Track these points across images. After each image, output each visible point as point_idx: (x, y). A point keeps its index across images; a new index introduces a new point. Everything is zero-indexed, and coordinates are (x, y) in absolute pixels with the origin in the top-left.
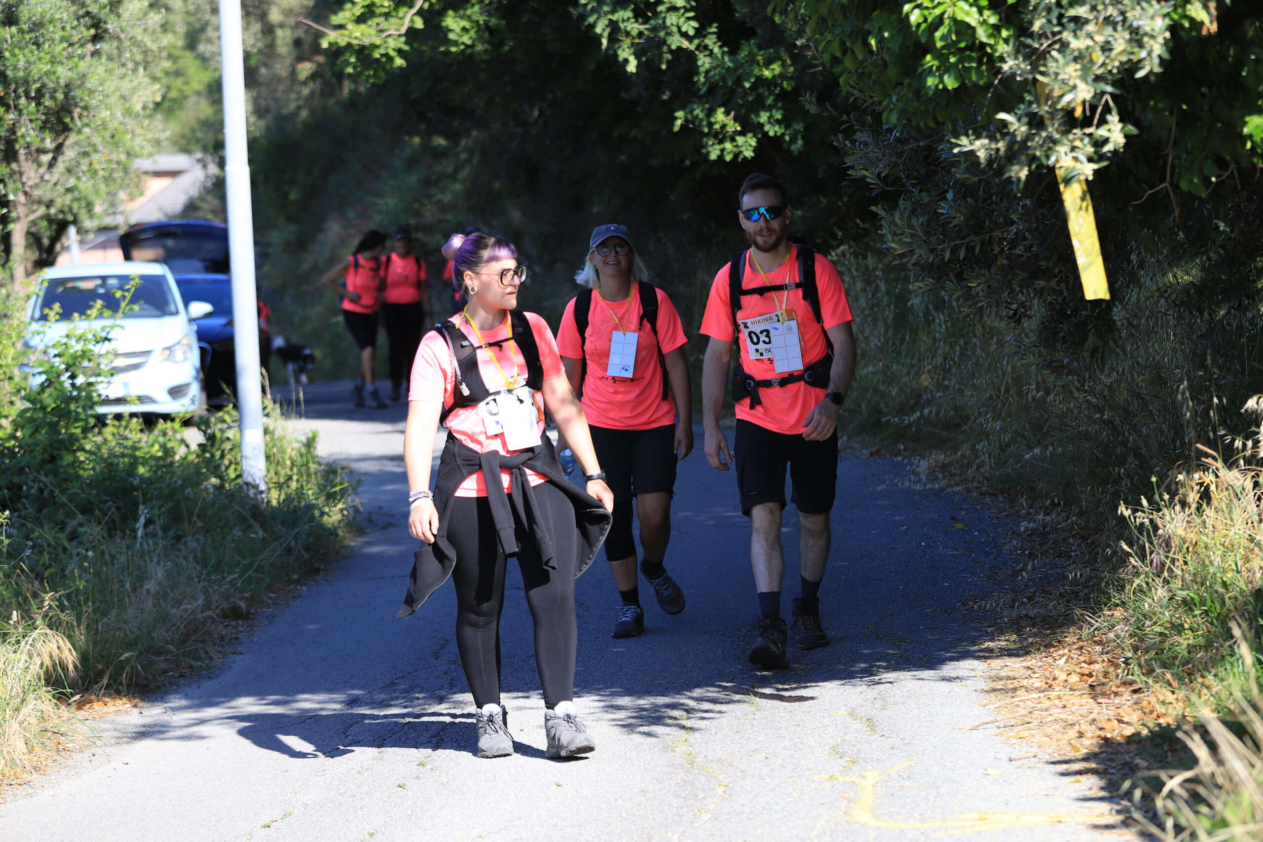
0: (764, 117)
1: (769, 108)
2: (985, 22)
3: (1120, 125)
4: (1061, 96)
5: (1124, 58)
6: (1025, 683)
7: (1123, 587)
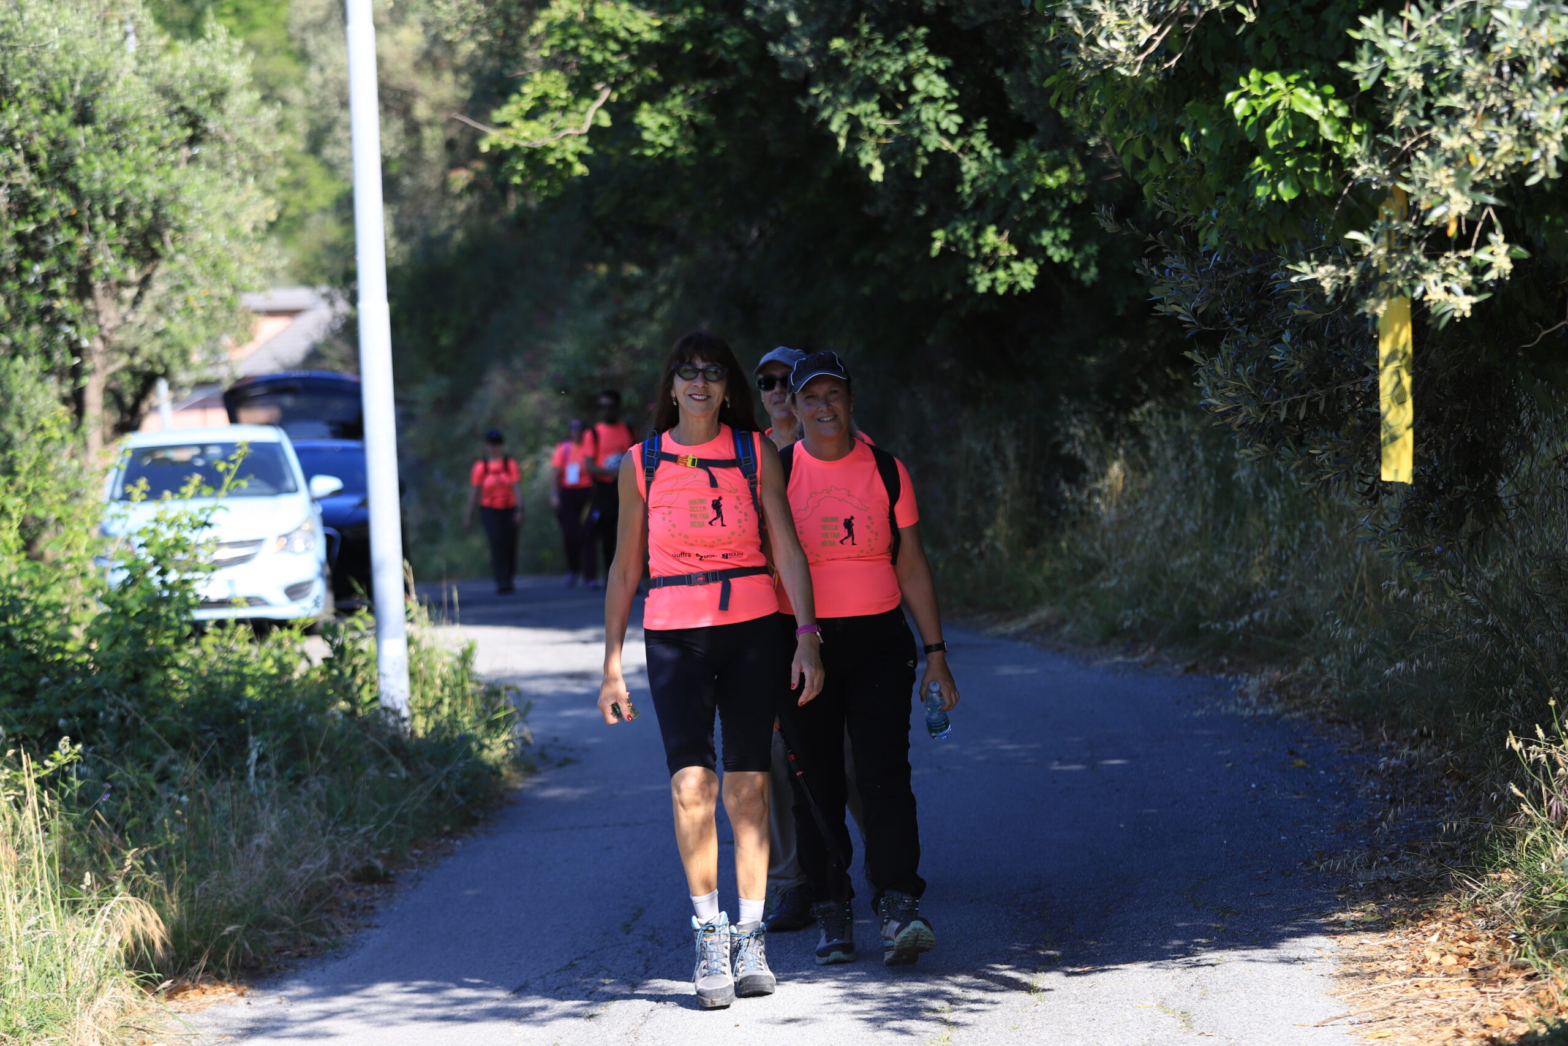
0: (1046, 238)
1: (1054, 226)
2: (1330, 115)
3: (1506, 247)
4: (1430, 210)
5: (1511, 161)
6: (1386, 965)
7: (1513, 842)
